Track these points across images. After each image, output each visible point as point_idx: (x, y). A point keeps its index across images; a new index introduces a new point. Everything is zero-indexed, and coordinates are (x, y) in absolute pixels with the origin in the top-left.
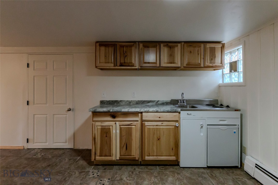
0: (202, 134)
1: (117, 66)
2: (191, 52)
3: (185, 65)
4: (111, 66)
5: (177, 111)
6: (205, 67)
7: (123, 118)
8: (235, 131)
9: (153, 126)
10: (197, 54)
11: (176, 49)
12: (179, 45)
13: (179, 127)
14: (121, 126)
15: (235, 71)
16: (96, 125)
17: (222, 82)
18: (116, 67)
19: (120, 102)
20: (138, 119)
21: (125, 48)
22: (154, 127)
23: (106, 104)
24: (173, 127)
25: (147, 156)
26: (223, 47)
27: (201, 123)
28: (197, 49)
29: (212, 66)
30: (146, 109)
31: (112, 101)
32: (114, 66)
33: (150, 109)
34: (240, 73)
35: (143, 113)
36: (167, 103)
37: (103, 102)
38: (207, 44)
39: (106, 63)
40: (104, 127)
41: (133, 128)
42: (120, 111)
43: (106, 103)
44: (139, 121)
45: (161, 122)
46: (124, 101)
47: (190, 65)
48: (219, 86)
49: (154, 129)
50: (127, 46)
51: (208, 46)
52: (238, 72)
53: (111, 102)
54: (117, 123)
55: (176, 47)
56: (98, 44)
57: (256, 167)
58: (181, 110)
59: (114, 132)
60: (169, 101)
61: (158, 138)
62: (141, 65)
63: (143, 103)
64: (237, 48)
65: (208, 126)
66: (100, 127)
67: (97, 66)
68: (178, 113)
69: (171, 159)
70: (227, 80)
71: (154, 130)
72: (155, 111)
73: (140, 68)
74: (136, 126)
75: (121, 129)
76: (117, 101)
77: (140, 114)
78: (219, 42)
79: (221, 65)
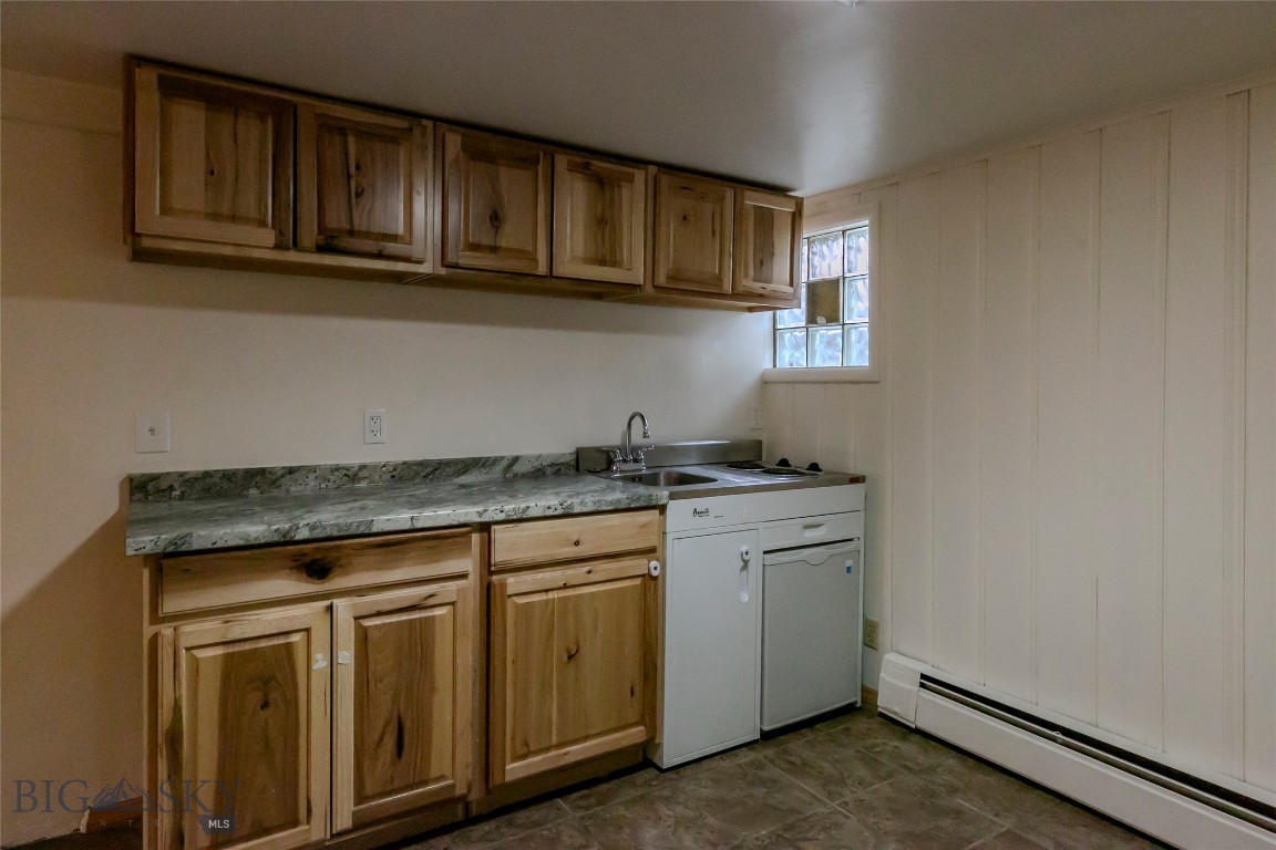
0: (745, 598)
1: (296, 245)
2: (685, 218)
3: (662, 280)
4: (260, 242)
5: (654, 503)
6: (736, 295)
7: (381, 569)
8: (849, 563)
9: (547, 591)
10: (711, 234)
11: (625, 193)
12: (639, 175)
13: (660, 579)
14: (367, 623)
15: (833, 318)
16: (185, 642)
17: (771, 366)
18: (292, 256)
19: (283, 476)
20: (468, 563)
21: (351, 140)
22: (551, 595)
23: (182, 497)
24: (638, 582)
25: (516, 758)
26: (797, 214)
27: (744, 549)
28: (708, 208)
29: (762, 291)
30: (511, 507)
31: (228, 475)
32: (279, 246)
33: (532, 504)
34: (849, 330)
35: (494, 527)
36: (559, 470)
37: (150, 487)
38: (748, 194)
39: (215, 216)
40: (247, 646)
41: (437, 623)
42: (362, 529)
43: (176, 493)
44: (471, 577)
45: (585, 567)
46: (313, 469)
47: (682, 280)
48: (765, 383)
49: (550, 605)
50: (365, 134)
51: (753, 200)
52: (844, 324)
53: (216, 479)
54: (339, 603)
55: (623, 184)
56: (146, 77)
57: (922, 685)
58: (672, 496)
59: (320, 662)
60: (568, 458)
61: (569, 651)
62: (451, 258)
63: (433, 472)
64: (841, 228)
65: (766, 555)
66: (220, 651)
67: (140, 235)
68: (657, 512)
69: (625, 743)
70: (791, 358)
71: (553, 614)
72: (556, 513)
73: (443, 271)
74: (459, 605)
75: (363, 637)
76: (262, 471)
77: (475, 537)
78: (779, 191)
79: (790, 290)
